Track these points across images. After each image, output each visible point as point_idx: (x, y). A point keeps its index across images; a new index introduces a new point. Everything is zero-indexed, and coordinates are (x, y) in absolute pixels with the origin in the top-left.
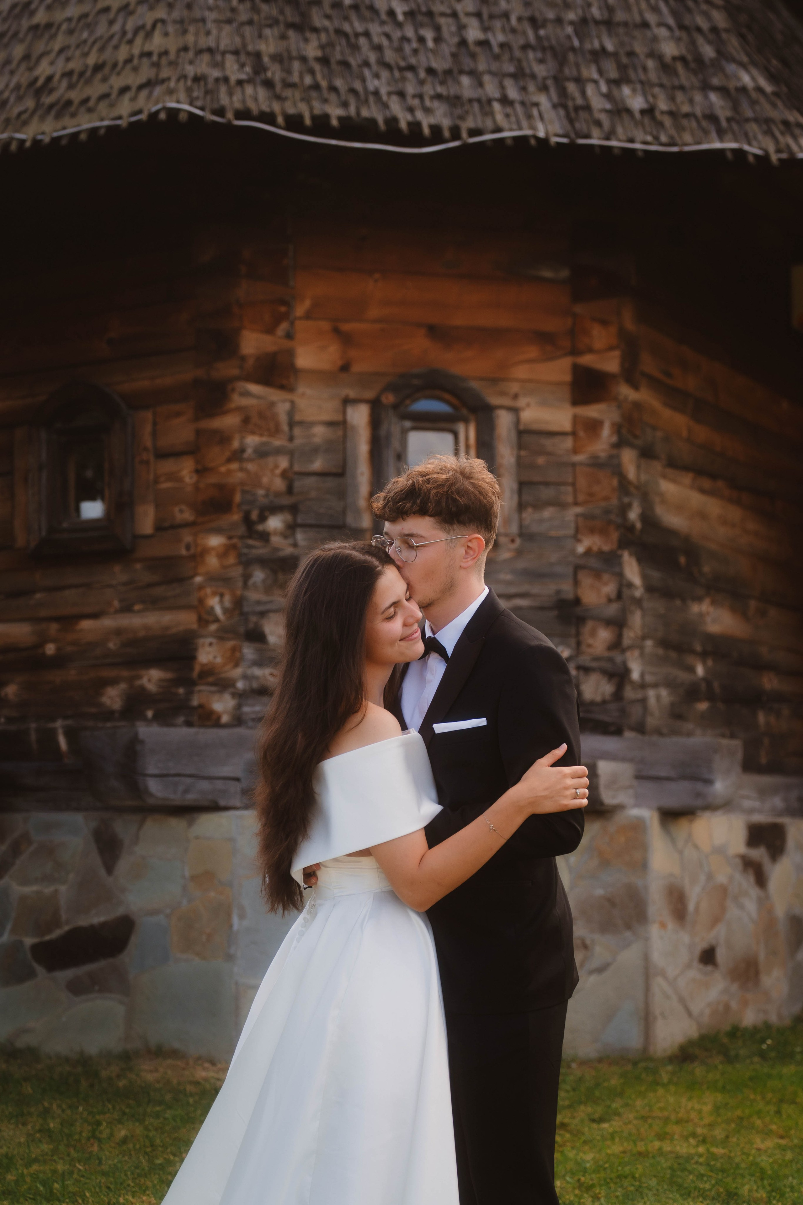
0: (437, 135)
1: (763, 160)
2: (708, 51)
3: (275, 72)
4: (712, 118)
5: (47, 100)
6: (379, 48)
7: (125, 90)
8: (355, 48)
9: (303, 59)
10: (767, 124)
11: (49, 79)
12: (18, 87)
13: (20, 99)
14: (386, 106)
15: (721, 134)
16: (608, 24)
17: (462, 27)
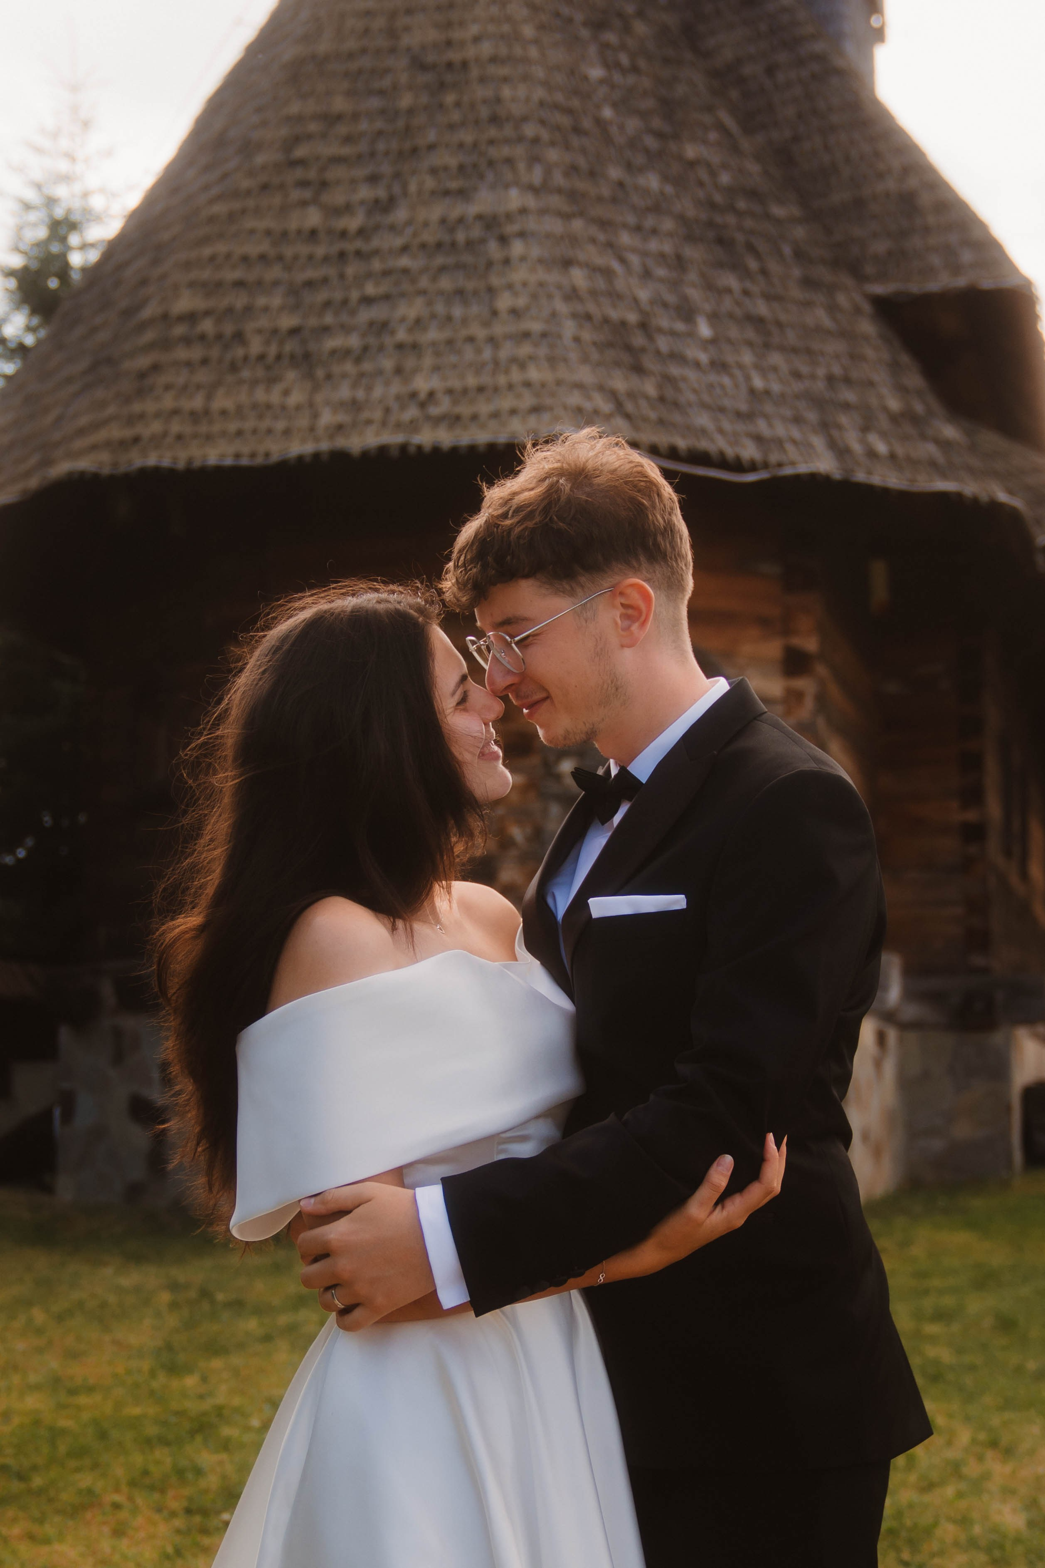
0: (753, 467)
1: (975, 500)
2: (919, 408)
3: (629, 407)
4: (933, 464)
5: (434, 411)
6: (695, 391)
7: (513, 412)
8: (677, 389)
9: (647, 398)
10: (972, 471)
11: (431, 394)
12: (398, 398)
13: (403, 407)
14: (712, 440)
15: (944, 476)
16: (847, 381)
17: (748, 378)
